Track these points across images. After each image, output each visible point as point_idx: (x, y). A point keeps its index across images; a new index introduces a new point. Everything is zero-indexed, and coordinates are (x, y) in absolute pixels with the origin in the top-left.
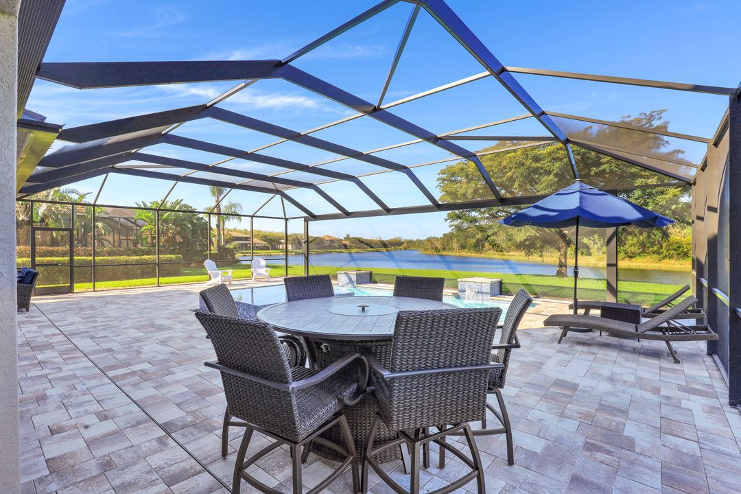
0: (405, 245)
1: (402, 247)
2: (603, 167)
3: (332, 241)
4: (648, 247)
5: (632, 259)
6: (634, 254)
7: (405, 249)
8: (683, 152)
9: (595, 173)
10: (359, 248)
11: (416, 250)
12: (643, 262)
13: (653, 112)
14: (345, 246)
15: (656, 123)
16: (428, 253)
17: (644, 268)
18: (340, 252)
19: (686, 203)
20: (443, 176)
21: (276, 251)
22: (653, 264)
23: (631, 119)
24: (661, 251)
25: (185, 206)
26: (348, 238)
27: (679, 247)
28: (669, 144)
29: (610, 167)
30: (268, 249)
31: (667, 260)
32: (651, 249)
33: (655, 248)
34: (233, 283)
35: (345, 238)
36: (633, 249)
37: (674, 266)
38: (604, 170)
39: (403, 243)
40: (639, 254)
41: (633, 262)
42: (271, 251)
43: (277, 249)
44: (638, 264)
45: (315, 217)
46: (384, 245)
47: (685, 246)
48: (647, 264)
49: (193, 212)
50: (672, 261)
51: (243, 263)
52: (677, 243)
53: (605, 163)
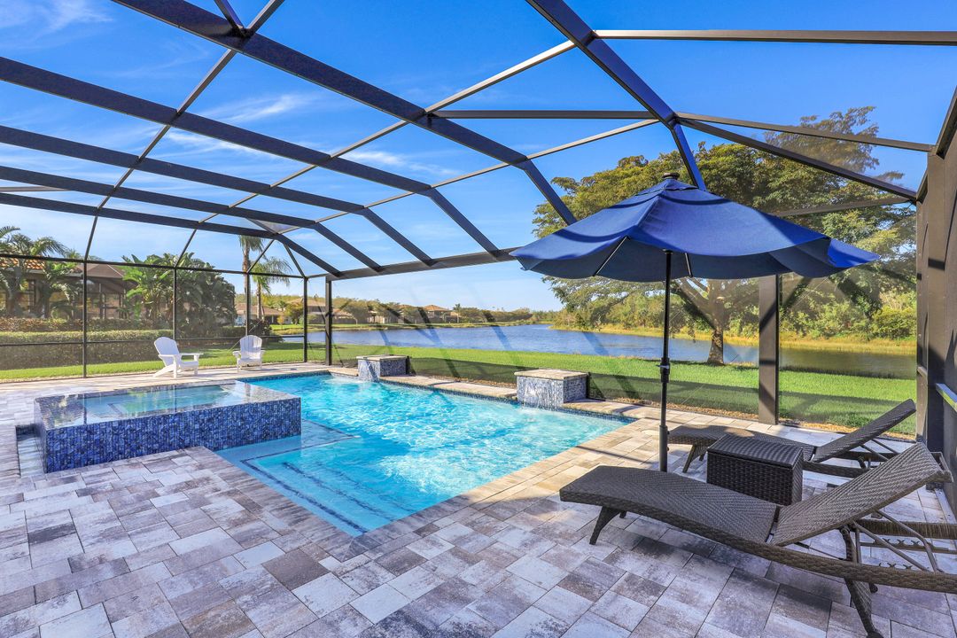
0: (534, 318)
1: (530, 321)
2: (772, 196)
3: (438, 313)
4: (853, 322)
5: (831, 338)
6: (832, 330)
7: (534, 323)
8: (900, 176)
9: (759, 204)
10: (473, 322)
11: (549, 325)
12: (846, 342)
13: (851, 111)
14: (455, 320)
15: (856, 129)
16: (561, 328)
17: (846, 350)
18: (447, 327)
19: (906, 255)
20: (542, 216)
21: (364, 325)
22: (859, 345)
23: (819, 121)
24: (870, 327)
25: (197, 262)
26: (457, 308)
27: (896, 322)
28: (878, 164)
29: (783, 195)
30: (354, 322)
31: (878, 340)
32: (856, 324)
33: (863, 323)
34: (199, 373)
35: (455, 309)
36: (832, 324)
37: (888, 347)
38: (774, 200)
39: (531, 315)
40: (840, 331)
41: (830, 342)
42: (357, 325)
43: (365, 322)
44: (838, 344)
45: (339, 275)
46: (489, 316)
47: (905, 321)
48: (851, 344)
49: (210, 270)
50: (886, 341)
51: (287, 341)
52: (892, 316)
53: (776, 190)
